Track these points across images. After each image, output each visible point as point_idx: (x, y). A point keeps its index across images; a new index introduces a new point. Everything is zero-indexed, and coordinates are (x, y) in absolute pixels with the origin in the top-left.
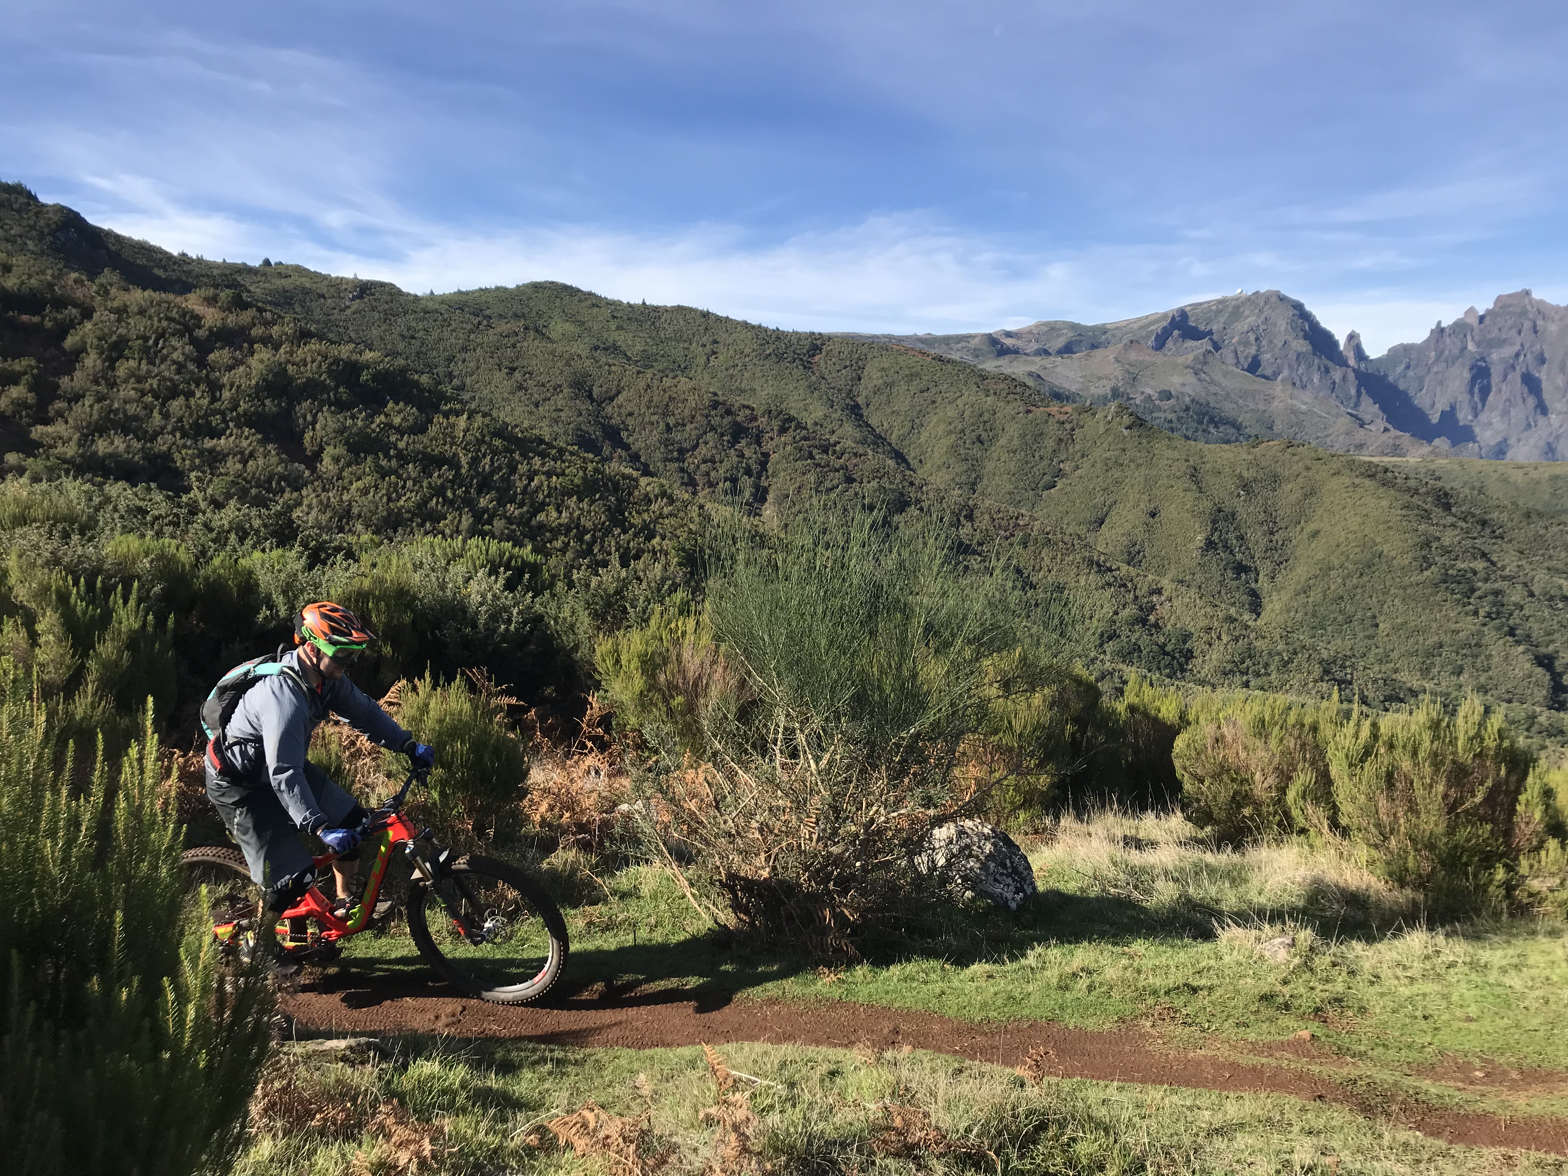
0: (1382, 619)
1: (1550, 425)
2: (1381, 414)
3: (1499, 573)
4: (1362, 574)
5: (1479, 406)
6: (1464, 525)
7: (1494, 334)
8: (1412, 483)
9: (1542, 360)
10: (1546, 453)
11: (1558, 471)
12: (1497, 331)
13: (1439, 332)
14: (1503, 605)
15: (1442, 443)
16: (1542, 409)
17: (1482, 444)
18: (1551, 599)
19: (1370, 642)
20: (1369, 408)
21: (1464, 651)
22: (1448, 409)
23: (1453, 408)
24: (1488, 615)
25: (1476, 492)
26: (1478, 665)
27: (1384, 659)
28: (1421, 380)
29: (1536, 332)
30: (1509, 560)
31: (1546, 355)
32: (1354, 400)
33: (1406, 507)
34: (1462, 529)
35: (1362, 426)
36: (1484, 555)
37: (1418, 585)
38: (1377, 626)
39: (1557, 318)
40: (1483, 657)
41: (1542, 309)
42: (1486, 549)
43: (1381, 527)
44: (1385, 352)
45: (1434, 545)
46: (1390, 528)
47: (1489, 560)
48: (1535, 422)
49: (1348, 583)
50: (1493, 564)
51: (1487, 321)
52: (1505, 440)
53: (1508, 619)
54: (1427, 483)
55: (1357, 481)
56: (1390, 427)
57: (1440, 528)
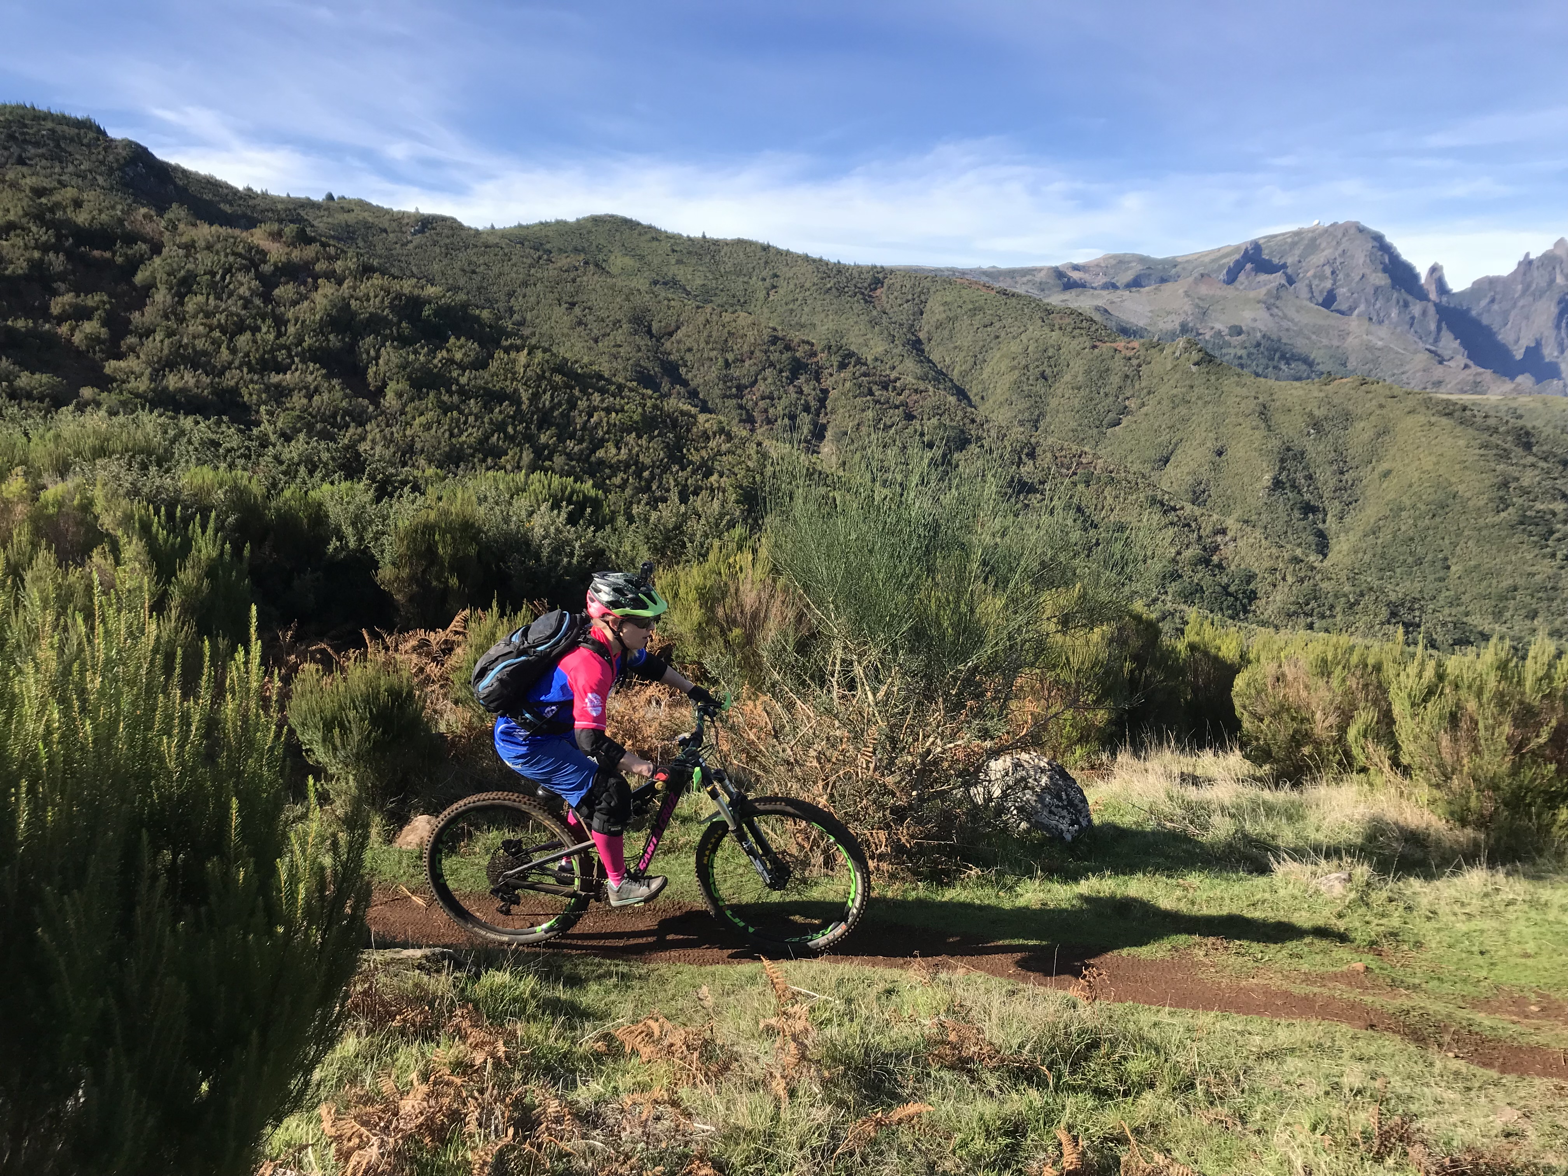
0: (1454, 560)
2: (1462, 350)
4: (1434, 516)
5: (1566, 342)
6: (1544, 465)
8: (1492, 422)
13: (1527, 264)
15: (1525, 380)
19: (1441, 584)
20: (1449, 344)
21: (1540, 595)
22: (1533, 345)
23: (1538, 344)
25: (1559, 431)
26: (1554, 608)
27: (1455, 602)
28: (1505, 314)
32: (1433, 336)
33: (1485, 446)
34: (1543, 469)
35: (1440, 363)
36: (1564, 496)
37: (1493, 526)
38: (1448, 568)
40: (1559, 601)
43: (1457, 467)
44: (1469, 286)
45: (1513, 485)
46: (1466, 468)
49: (1419, 524)
54: (1507, 422)
55: (1433, 419)
56: (1471, 363)
57: (1520, 468)
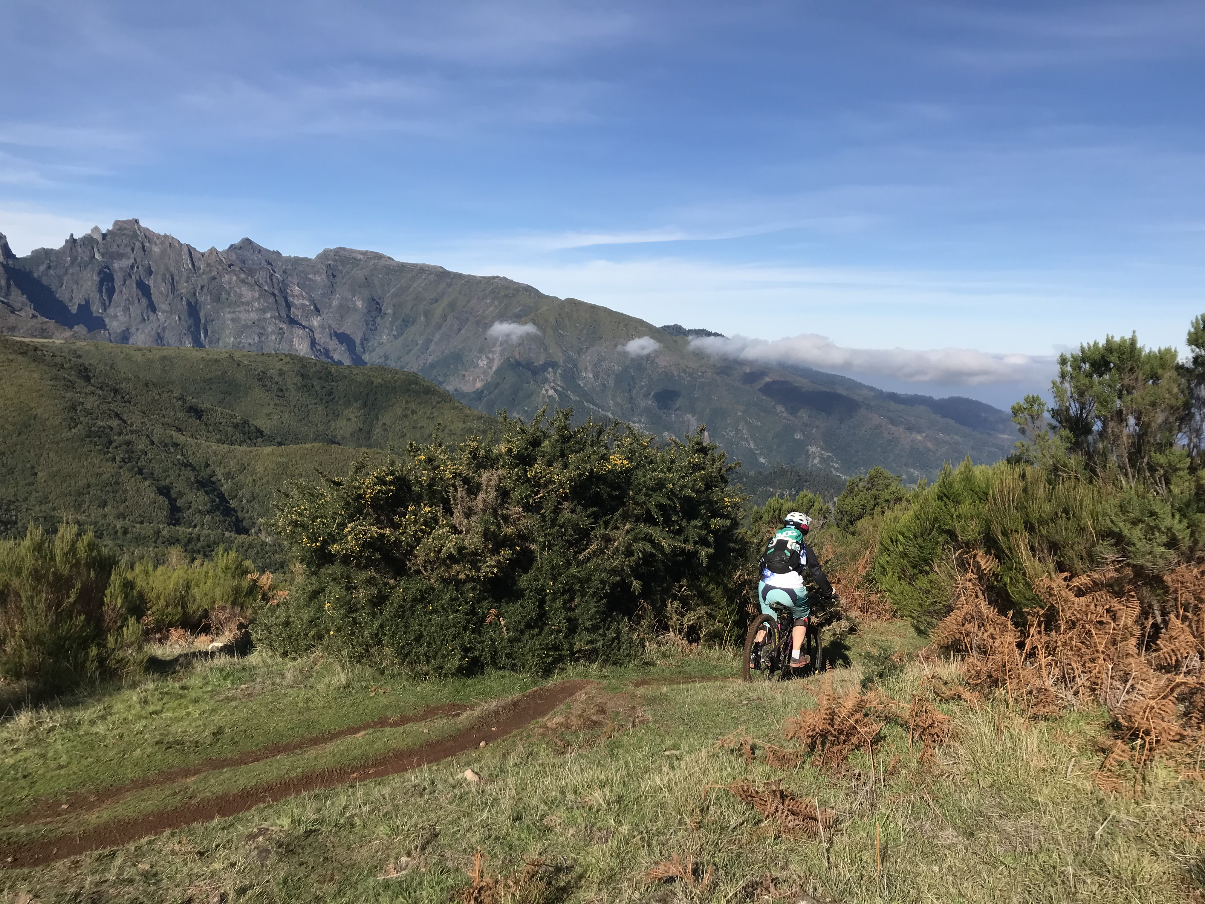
0: (40, 468)
1: (158, 320)
2: (29, 303)
3: (129, 428)
4: (20, 434)
5: (107, 302)
6: (101, 392)
7: (115, 248)
8: (58, 360)
9: (150, 273)
10: (157, 340)
11: (165, 353)
12: (116, 247)
13: (72, 242)
14: (133, 452)
15: (80, 329)
16: (152, 308)
17: (111, 332)
18: (166, 445)
19: (31, 488)
20: (18, 298)
21: (107, 489)
22: (83, 303)
23: (87, 302)
24: (123, 460)
25: (108, 368)
26: (117, 498)
27: (44, 500)
28: (60, 278)
29: (144, 251)
30: (135, 419)
31: (153, 269)
32: (5, 289)
33: (55, 378)
34: (100, 396)
35: (13, 312)
36: (117, 415)
37: (67, 440)
38: (36, 474)
39: (158, 242)
40: (121, 492)
41: (147, 234)
42: (118, 410)
43: (34, 394)
44: (30, 254)
45: (79, 408)
46: (42, 395)
47: (121, 419)
48: (148, 317)
49: (8, 441)
50: (124, 422)
51: (108, 238)
52: (128, 329)
53: (137, 463)
54: (70, 360)
55: (11, 357)
56: (37, 314)
57: (83, 395)
